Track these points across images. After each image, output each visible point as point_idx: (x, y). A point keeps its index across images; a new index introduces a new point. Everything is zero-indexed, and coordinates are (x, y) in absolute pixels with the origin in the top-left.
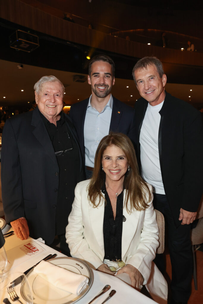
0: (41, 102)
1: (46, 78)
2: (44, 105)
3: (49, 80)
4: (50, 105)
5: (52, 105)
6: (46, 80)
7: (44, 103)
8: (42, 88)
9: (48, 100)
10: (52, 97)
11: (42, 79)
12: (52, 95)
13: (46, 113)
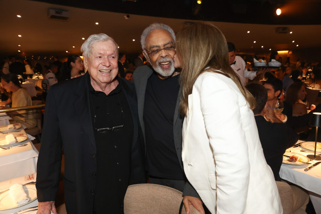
0: (93, 67)
1: (96, 37)
2: (97, 71)
3: (101, 39)
4: (104, 70)
5: (106, 70)
6: (96, 39)
7: (97, 68)
8: (93, 50)
9: (101, 63)
10: (106, 60)
11: (90, 39)
12: (106, 57)
13: (98, 80)
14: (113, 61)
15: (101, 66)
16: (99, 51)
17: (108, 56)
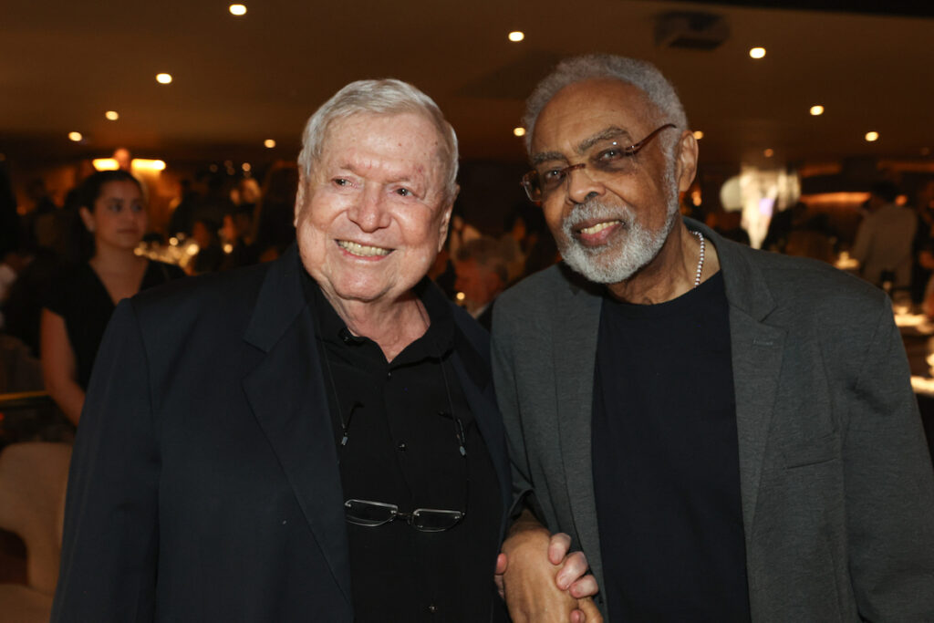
1: (357, 93)
2: (325, 240)
3: (371, 104)
6: (354, 101)
7: (326, 227)
9: (345, 212)
12: (375, 185)
13: (329, 285)
14: (404, 208)
15: (344, 224)
16: (346, 156)
17: (384, 186)
